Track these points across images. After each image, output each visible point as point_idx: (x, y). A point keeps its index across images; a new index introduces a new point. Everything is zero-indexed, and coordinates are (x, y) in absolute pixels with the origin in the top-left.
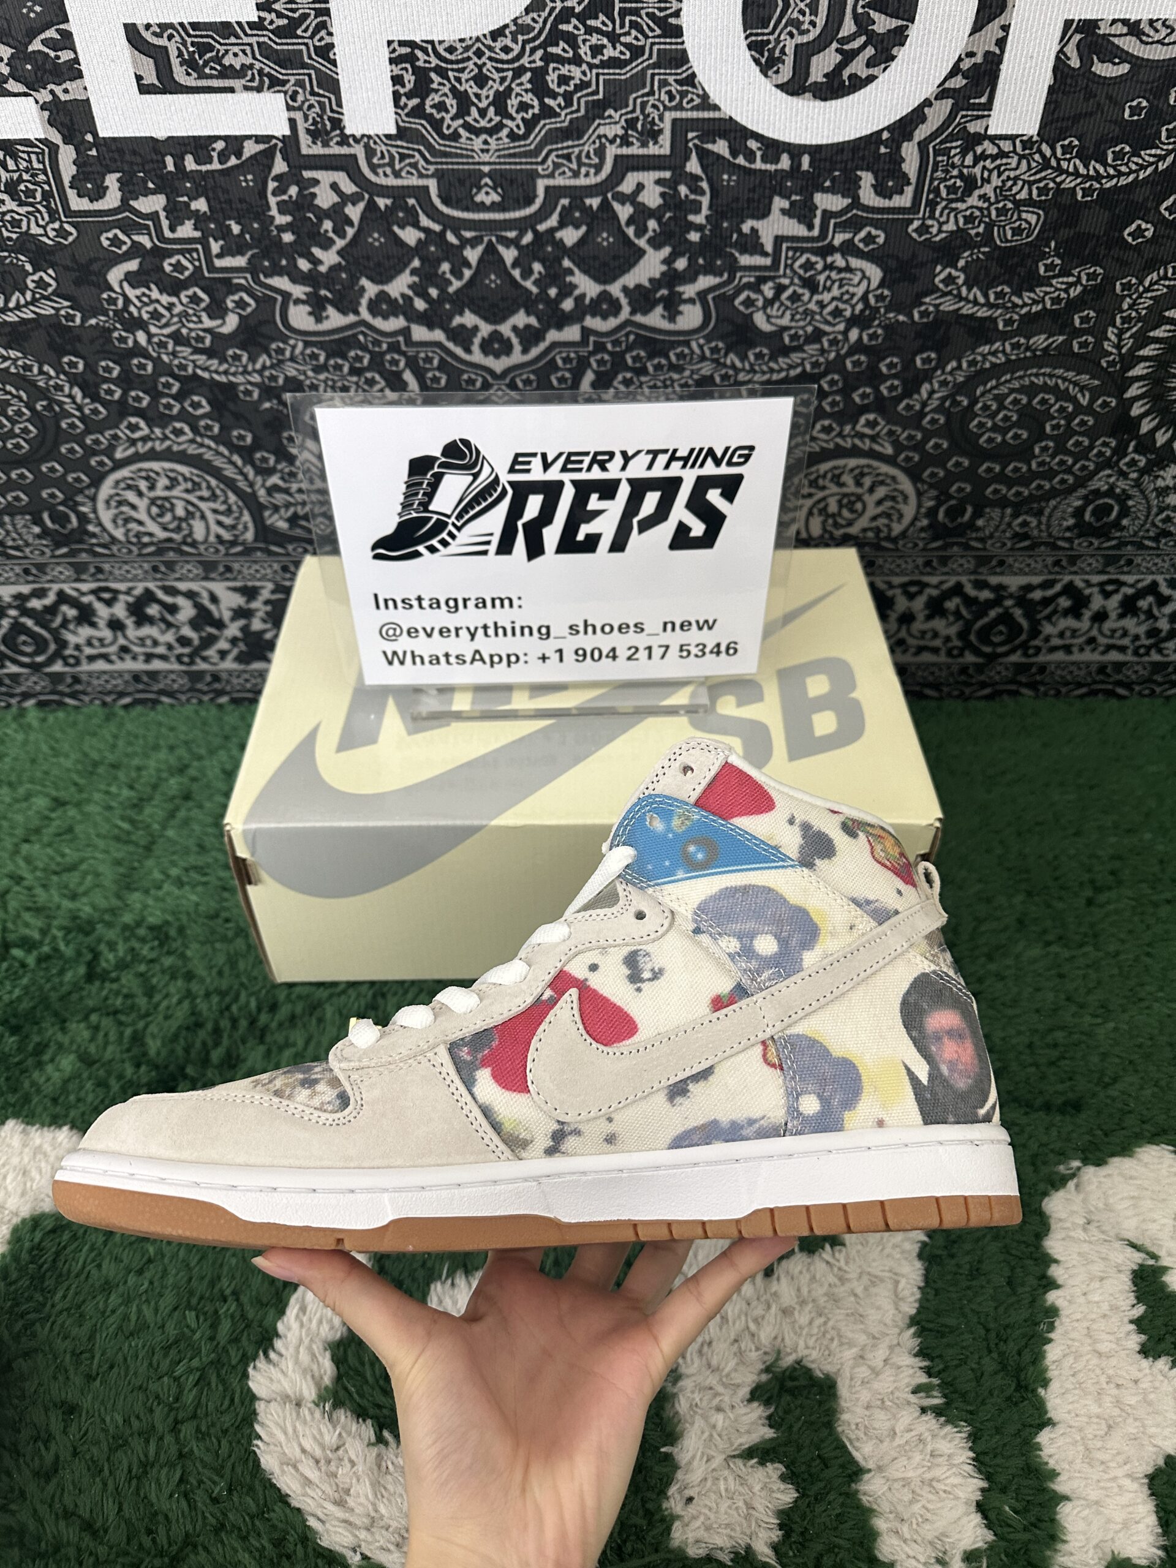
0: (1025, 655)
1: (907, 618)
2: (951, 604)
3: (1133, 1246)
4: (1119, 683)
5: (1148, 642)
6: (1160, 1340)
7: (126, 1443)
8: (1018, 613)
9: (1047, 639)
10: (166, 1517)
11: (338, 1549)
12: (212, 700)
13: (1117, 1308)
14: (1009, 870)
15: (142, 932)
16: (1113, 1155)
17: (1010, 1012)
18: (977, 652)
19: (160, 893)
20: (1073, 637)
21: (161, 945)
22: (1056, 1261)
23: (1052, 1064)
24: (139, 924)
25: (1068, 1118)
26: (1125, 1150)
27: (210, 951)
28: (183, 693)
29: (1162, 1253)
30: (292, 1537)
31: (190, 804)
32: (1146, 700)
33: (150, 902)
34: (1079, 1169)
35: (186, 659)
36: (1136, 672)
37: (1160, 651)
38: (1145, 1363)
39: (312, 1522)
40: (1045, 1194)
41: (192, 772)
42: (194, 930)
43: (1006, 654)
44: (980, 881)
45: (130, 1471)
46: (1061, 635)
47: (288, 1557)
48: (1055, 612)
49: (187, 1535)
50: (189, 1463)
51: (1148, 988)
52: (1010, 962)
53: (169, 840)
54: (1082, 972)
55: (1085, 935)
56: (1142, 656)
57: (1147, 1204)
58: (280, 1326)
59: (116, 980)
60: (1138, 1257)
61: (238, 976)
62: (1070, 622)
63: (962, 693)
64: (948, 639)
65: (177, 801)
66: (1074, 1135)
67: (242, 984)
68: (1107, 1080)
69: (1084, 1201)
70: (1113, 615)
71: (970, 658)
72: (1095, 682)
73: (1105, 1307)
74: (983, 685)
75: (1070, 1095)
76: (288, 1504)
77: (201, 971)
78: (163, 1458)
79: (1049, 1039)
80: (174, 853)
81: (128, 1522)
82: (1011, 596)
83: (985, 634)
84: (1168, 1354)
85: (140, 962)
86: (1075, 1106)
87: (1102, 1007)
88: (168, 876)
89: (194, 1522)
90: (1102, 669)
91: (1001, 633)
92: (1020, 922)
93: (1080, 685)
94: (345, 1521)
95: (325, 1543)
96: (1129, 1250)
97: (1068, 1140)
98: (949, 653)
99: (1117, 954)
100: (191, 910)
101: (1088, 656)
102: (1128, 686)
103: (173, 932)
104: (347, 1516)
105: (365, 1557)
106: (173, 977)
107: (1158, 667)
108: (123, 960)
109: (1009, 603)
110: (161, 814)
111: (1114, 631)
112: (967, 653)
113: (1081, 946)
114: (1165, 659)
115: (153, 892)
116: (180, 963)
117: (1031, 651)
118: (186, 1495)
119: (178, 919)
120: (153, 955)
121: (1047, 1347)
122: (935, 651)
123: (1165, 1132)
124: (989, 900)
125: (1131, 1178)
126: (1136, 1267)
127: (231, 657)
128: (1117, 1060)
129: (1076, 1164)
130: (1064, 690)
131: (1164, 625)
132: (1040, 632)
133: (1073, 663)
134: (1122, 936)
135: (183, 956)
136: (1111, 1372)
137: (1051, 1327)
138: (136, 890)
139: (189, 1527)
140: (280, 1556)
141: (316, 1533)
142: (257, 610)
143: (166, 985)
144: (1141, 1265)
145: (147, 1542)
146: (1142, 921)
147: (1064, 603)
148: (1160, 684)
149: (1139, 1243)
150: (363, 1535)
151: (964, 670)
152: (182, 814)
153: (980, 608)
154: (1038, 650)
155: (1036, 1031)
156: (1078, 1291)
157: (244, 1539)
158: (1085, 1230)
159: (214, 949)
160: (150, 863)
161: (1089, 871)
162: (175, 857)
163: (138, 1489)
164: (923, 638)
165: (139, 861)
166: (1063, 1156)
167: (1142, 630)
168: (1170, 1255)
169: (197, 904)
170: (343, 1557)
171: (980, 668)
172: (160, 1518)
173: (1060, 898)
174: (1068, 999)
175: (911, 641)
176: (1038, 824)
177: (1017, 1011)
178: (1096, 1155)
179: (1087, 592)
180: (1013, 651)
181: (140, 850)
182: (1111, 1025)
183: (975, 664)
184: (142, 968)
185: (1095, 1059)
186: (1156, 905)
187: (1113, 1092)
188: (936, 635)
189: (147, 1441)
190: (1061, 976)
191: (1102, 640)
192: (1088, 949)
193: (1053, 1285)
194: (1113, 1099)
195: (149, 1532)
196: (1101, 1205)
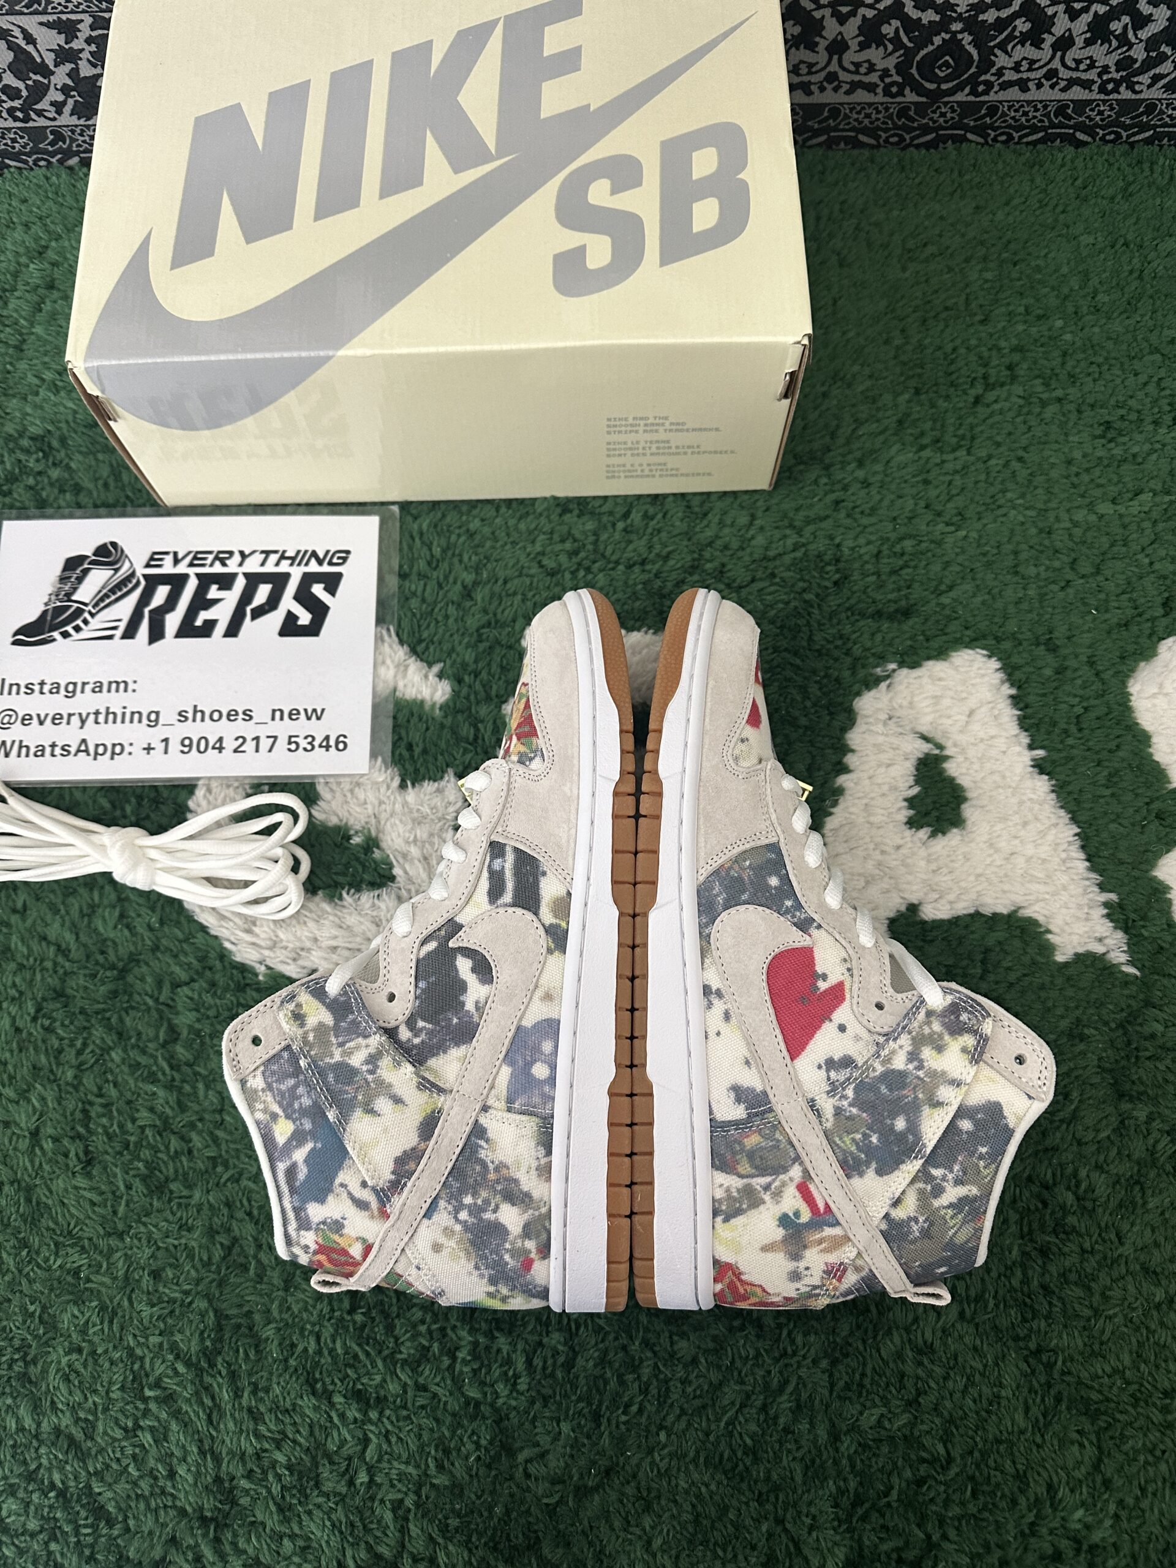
0: (974, 92)
1: (838, 47)
2: (888, 30)
3: (925, 738)
4: (1078, 127)
5: (1117, 76)
6: (927, 814)
7: (75, 891)
8: (966, 38)
9: (1000, 73)
10: (114, 942)
11: (248, 962)
12: (61, 162)
13: (896, 789)
14: (904, 364)
15: (25, 443)
16: (929, 658)
17: (865, 521)
18: (919, 90)
19: (37, 399)
20: (1030, 70)
21: (46, 456)
22: (853, 751)
23: (894, 572)
24: (21, 434)
25: (895, 624)
26: (941, 654)
27: (93, 463)
28: (29, 155)
29: (948, 744)
30: (213, 955)
31: (56, 294)
32: (1109, 147)
33: (29, 410)
34: (894, 671)
35: (19, 114)
36: (1101, 113)
37: (1131, 87)
38: (908, 833)
39: (227, 945)
40: (858, 694)
41: (51, 255)
42: (76, 440)
43: (952, 92)
44: (870, 377)
45: (81, 911)
46: (1017, 67)
47: (210, 969)
48: (1011, 37)
49: (131, 953)
50: (126, 904)
51: (1009, 495)
52: (879, 467)
53: (39, 338)
54: (949, 478)
55: (963, 437)
56: (1108, 93)
57: (947, 702)
58: (191, 804)
59: (10, 493)
60: (926, 747)
61: (123, 489)
62: (1029, 51)
63: (902, 139)
64: (886, 73)
65: (41, 291)
66: (897, 641)
67: (128, 497)
68: (943, 587)
69: (891, 700)
70: (1079, 42)
71: (910, 97)
72: (1053, 126)
73: (885, 788)
74: (925, 130)
75: (903, 603)
76: (208, 933)
77: (87, 484)
78: (106, 902)
79: (898, 549)
80: (46, 354)
81: (85, 945)
82: (960, 18)
83: (927, 68)
84: (929, 825)
85: (28, 475)
86: (907, 613)
87: (960, 514)
88: (43, 380)
89: (135, 944)
90: (1061, 110)
91: (947, 65)
92: (900, 422)
93: (1034, 129)
94: (253, 944)
95: (238, 958)
96: (920, 741)
97: (891, 645)
98: (887, 92)
99: (990, 457)
100: (70, 418)
101: (1047, 93)
102: (1090, 131)
103: (55, 444)
104: (254, 940)
105: (269, 968)
106: (62, 491)
107: (1126, 106)
108: (12, 473)
109: (956, 26)
110: (26, 309)
111: (1078, 62)
112: (907, 91)
113: (954, 450)
114: (1138, 97)
115: (30, 398)
116: (66, 475)
117: (981, 88)
118: (128, 926)
119: (59, 429)
120: (39, 467)
121: (828, 819)
122: (871, 88)
123: (984, 637)
124: (874, 401)
125: (940, 679)
126: (921, 756)
127: (67, 109)
128: (958, 568)
129: (893, 666)
130: (1016, 135)
131: (1139, 53)
132: (993, 64)
133: (1029, 102)
134: (999, 439)
135: (68, 467)
136: (879, 839)
137: (835, 804)
138: (14, 396)
139: (132, 948)
140: (204, 968)
141: (230, 952)
142: (82, 50)
143: (56, 499)
144: (927, 754)
145: (101, 959)
146: (1025, 422)
147: (1022, 26)
148: (1126, 128)
149: (930, 736)
150: (267, 953)
151: (903, 112)
152: (47, 307)
153: (921, 33)
154: (989, 85)
155: (888, 539)
156: (865, 775)
157: (176, 956)
158: (885, 724)
159: (97, 460)
160: (22, 365)
161: (986, 365)
162: (46, 359)
163: (90, 923)
164: (857, 72)
165: (11, 364)
166: (882, 659)
167: (1111, 60)
168: (955, 745)
169: (75, 412)
170: (253, 968)
171: (921, 109)
172: (109, 943)
173: (947, 397)
174: (927, 507)
175: (843, 76)
176: (947, 309)
177: (873, 520)
178: (912, 659)
179: (1050, 11)
180: (959, 88)
181: (11, 351)
182: (964, 533)
183: (916, 104)
184: (31, 481)
185: (936, 568)
186: (1044, 404)
187: (945, 600)
188: (872, 68)
189: (91, 890)
190: (926, 482)
191: (1064, 74)
192: (962, 453)
193: (845, 769)
194: (943, 606)
195: (102, 952)
196: (905, 703)
